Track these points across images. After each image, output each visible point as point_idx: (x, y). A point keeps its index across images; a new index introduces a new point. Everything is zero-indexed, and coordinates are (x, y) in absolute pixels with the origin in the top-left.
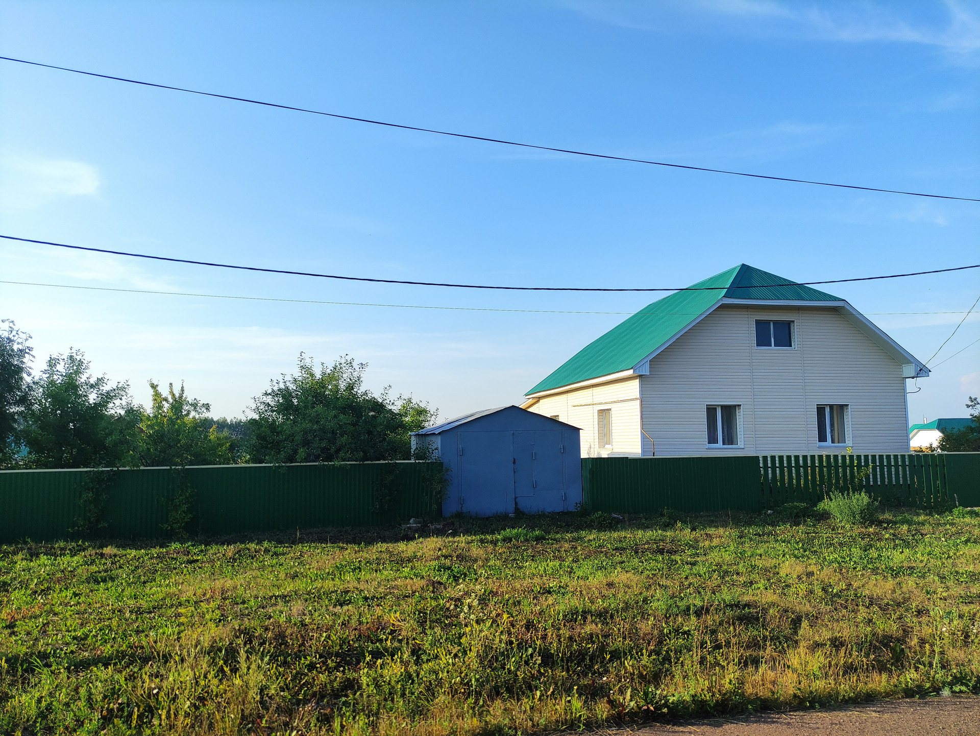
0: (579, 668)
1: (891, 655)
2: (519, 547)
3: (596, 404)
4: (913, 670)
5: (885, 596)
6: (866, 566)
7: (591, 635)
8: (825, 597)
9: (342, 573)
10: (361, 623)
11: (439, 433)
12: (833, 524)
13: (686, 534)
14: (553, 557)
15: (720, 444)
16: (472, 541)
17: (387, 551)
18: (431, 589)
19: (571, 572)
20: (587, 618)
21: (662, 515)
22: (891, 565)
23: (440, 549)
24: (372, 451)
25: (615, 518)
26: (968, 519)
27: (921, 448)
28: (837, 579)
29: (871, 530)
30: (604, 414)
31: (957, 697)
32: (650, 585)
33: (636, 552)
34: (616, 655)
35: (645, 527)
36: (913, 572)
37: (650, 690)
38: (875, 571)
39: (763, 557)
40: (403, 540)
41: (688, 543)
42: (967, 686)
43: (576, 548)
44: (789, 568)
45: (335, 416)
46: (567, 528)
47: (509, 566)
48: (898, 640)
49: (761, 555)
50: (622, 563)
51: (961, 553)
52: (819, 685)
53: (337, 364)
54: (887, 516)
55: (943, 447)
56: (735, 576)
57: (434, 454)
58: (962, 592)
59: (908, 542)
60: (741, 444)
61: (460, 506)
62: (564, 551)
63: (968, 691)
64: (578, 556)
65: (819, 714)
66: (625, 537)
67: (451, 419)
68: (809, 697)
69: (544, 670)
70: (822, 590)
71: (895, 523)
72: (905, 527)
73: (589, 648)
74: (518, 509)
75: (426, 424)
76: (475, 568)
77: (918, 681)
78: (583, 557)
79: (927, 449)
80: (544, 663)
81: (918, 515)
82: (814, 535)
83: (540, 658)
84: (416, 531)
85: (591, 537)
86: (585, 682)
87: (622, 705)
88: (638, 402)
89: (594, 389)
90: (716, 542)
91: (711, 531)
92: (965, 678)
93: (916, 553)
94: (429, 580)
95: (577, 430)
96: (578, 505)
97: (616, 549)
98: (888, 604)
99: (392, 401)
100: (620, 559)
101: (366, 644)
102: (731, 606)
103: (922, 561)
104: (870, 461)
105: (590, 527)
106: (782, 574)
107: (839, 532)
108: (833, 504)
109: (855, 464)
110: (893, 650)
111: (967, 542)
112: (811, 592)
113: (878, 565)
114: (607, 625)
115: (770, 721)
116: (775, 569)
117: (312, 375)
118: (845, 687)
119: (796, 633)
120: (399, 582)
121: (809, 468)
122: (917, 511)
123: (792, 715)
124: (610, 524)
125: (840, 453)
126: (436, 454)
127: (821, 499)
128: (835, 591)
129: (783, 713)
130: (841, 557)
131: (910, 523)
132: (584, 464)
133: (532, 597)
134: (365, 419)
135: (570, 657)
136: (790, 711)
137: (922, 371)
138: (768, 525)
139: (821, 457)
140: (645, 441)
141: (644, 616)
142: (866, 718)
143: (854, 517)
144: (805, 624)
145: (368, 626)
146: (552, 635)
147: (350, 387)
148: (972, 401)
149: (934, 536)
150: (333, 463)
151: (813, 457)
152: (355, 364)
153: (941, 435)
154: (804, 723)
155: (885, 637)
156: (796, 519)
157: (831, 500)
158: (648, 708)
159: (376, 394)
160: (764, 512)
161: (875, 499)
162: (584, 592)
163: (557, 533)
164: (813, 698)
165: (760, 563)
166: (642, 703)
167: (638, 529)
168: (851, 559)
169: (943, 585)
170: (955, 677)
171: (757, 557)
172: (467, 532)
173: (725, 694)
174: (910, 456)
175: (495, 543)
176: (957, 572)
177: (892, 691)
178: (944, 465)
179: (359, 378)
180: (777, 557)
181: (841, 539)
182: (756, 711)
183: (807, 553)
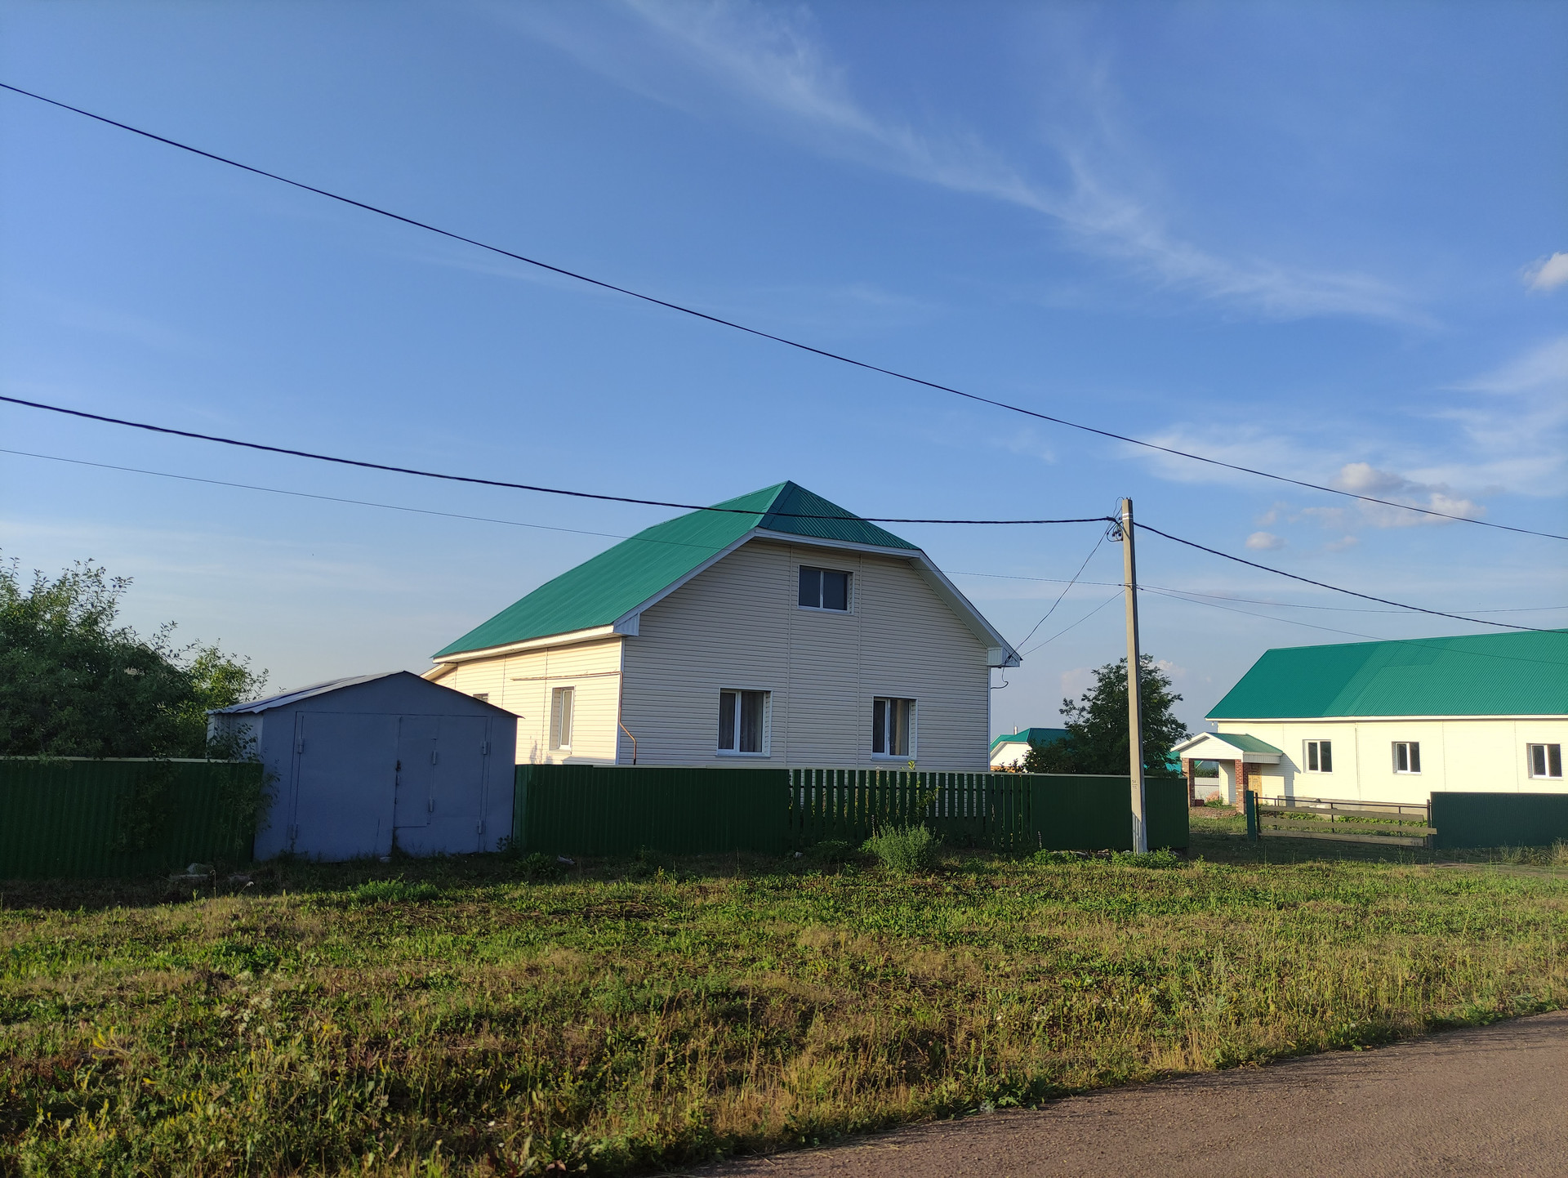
0: (455, 1110)
1: (928, 1059)
2: (388, 912)
3: (550, 678)
4: (951, 1079)
5: (933, 974)
6: (915, 932)
7: (485, 1053)
8: (853, 978)
9: (24, 963)
10: (41, 1053)
11: (261, 713)
12: (881, 873)
13: (671, 888)
14: (446, 927)
15: (736, 750)
16: (303, 902)
17: (131, 921)
18: (204, 986)
19: (471, 951)
20: (481, 1025)
21: (638, 859)
22: (947, 929)
23: (236, 917)
24: (123, 738)
25: (562, 863)
26: (1051, 867)
27: (1003, 767)
28: (873, 951)
29: (928, 880)
30: (562, 696)
31: (1003, 1113)
32: (598, 969)
33: (587, 917)
34: (520, 1085)
35: (607, 878)
36: (973, 940)
37: (564, 1136)
38: (925, 939)
39: (777, 921)
40: (166, 902)
41: (671, 901)
42: (1015, 1095)
43: (488, 911)
44: (811, 937)
45: (51, 671)
46: (480, 879)
47: (364, 944)
48: (941, 1037)
49: (774, 918)
50: (561, 934)
51: (1037, 912)
52: (825, 1109)
53: (69, 576)
54: (953, 861)
55: (1029, 766)
56: (731, 950)
57: (248, 750)
58: (1030, 966)
59: (974, 898)
60: (766, 751)
61: (290, 842)
62: (468, 917)
63: (1017, 1103)
64: (488, 925)
65: (818, 1153)
66: (573, 894)
67: (291, 688)
68: (806, 1129)
69: (392, 1118)
70: (851, 968)
71: (961, 871)
72: (973, 877)
73: (479, 1075)
74: (398, 848)
75: (242, 697)
76: (298, 948)
77: (955, 1094)
78: (497, 926)
79: (1010, 768)
80: (393, 1106)
81: (992, 860)
82: (853, 888)
83: (387, 1097)
84: (198, 886)
85: (517, 894)
86: (461, 1132)
87: (514, 1166)
88: (618, 679)
89: (549, 653)
90: (712, 899)
91: (707, 883)
92: (1015, 1086)
93: (982, 913)
94: (202, 973)
95: (513, 718)
96: (504, 842)
97: (554, 913)
98: (935, 986)
99: (175, 651)
100: (559, 928)
101: (45, 1092)
102: (715, 996)
103: (987, 925)
104: (937, 782)
105: (517, 878)
106: (801, 943)
107: (887, 883)
108: (882, 844)
109: (918, 786)
110: (932, 1050)
111: (1047, 896)
112: (835, 971)
113: (931, 930)
114: (514, 1036)
115: (745, 1172)
116: (792, 938)
117: (12, 591)
118: (858, 1112)
119: (804, 1034)
120: (141, 977)
121: (857, 790)
122: (992, 854)
123: (780, 1159)
124: (553, 872)
125: (899, 769)
126: (253, 748)
127: (868, 835)
128: (868, 968)
129: (765, 1156)
130: (884, 920)
131: (979, 871)
132: (519, 774)
133: (393, 994)
134: (115, 679)
135: (442, 1092)
136: (776, 1153)
137: (1011, 659)
138: (793, 873)
139: (873, 773)
140: (623, 741)
141: (579, 1017)
142: (881, 1153)
143: (909, 862)
144: (819, 1019)
145: (56, 1059)
146: (415, 1058)
147: (91, 621)
148: (1067, 705)
149: (1007, 889)
150: (35, 758)
151: (862, 773)
152: (105, 579)
153: (1030, 748)
154: (793, 1169)
155: (924, 1032)
156: (831, 865)
157: (881, 837)
158: (557, 1166)
159: (144, 635)
160: (789, 854)
161: (938, 836)
162: (486, 985)
163: (460, 887)
164: (813, 1131)
165: (771, 931)
166: (547, 1158)
167: (596, 880)
168: (896, 923)
169: (1008, 957)
170: (1003, 1085)
171: (769, 921)
172: (298, 887)
173: (683, 1134)
174: (988, 776)
175: (343, 906)
176: (1027, 939)
177: (921, 1111)
178: (1029, 791)
179: (111, 603)
180: (796, 920)
181: (889, 894)
182: (727, 1156)
183: (839, 914)
